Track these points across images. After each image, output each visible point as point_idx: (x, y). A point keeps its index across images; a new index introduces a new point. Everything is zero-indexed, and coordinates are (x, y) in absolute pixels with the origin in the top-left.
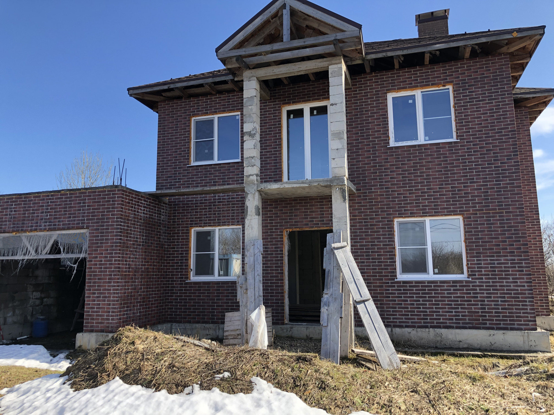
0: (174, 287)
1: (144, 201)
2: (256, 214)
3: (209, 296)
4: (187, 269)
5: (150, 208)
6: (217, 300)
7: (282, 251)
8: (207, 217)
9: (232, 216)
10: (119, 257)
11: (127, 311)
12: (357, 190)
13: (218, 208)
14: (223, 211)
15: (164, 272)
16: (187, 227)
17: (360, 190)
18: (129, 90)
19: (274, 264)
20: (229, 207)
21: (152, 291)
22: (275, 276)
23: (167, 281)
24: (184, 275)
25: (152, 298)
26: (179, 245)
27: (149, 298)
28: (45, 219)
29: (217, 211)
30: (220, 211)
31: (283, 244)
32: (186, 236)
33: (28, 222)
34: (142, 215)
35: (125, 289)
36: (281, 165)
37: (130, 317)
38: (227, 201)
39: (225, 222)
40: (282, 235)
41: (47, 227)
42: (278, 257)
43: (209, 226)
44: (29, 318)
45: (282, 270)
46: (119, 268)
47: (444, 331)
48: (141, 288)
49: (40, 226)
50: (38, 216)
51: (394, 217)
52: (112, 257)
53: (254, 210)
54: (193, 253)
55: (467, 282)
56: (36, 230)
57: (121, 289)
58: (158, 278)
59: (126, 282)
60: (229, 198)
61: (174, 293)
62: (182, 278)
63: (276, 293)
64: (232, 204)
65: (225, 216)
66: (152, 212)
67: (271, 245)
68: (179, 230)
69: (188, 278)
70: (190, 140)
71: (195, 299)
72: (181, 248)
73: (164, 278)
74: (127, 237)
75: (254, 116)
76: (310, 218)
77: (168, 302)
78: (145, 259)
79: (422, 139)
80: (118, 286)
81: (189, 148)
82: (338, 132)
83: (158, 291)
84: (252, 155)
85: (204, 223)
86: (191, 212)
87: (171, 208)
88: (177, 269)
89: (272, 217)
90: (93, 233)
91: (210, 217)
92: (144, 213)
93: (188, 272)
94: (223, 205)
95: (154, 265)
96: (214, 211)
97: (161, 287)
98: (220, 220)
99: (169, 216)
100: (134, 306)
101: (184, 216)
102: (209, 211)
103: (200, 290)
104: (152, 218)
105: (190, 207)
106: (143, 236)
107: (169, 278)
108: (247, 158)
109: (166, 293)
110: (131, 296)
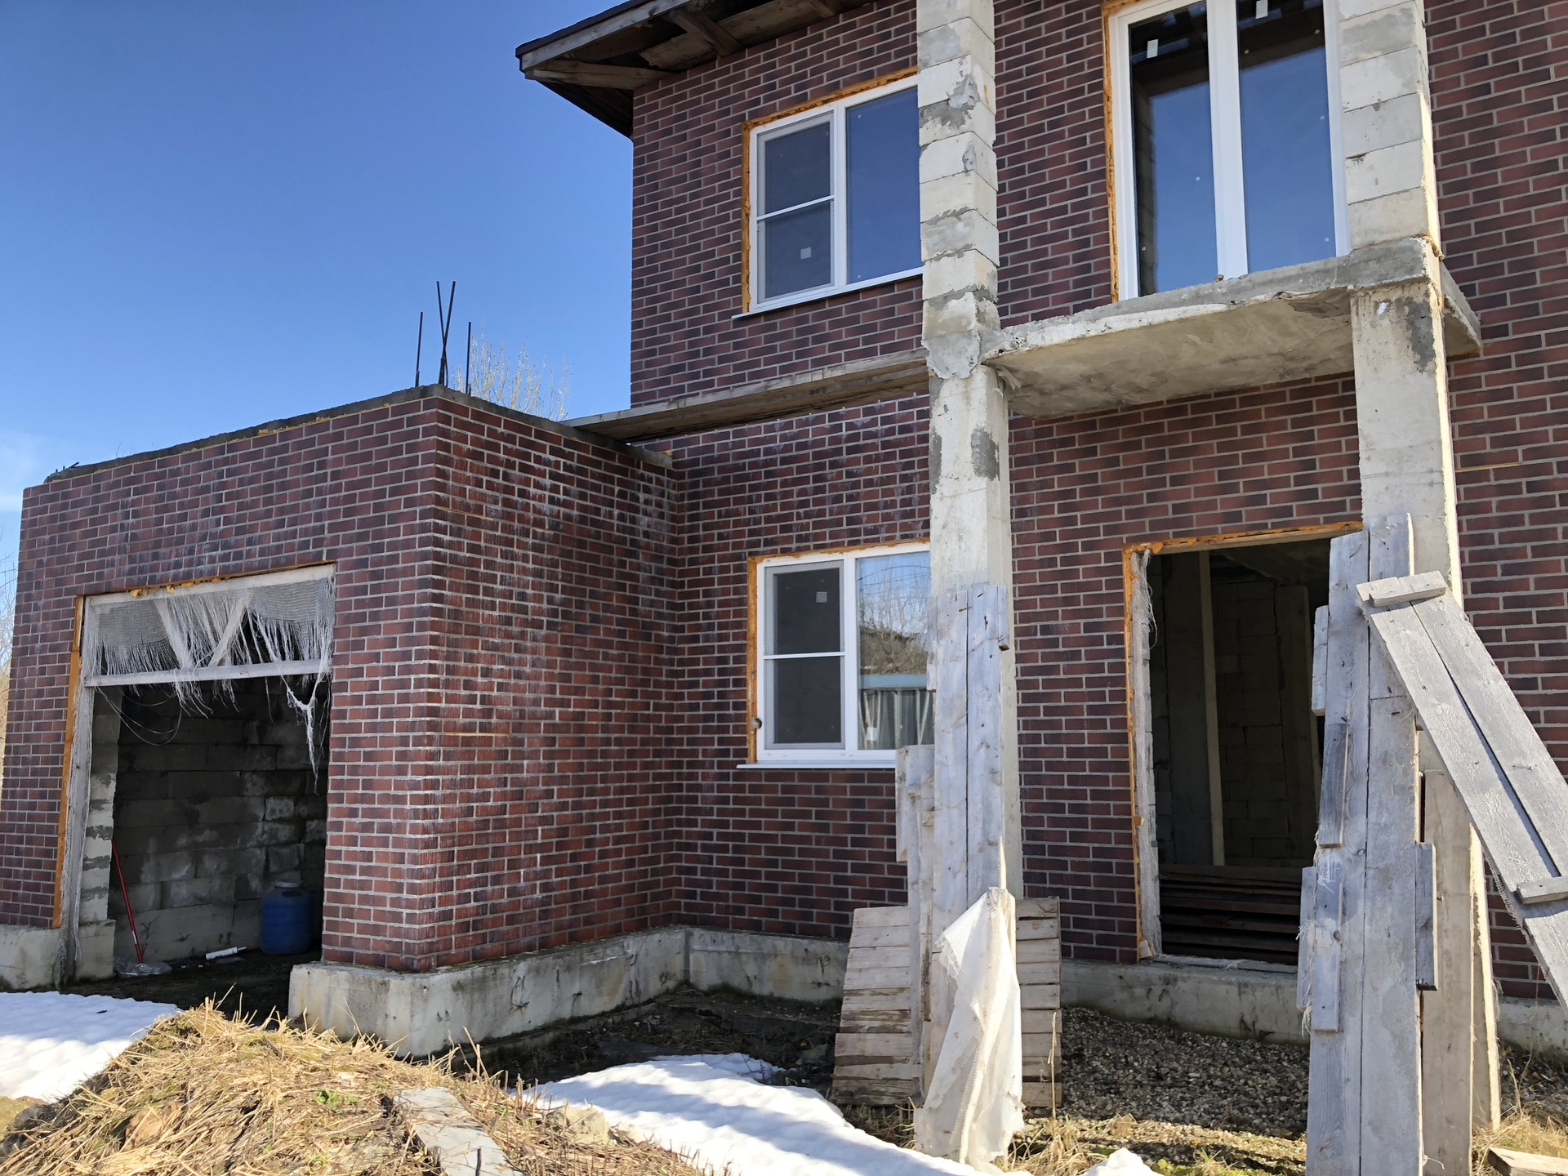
0: (698, 788)
1: (553, 452)
2: (978, 472)
3: (825, 828)
4: (743, 718)
5: (581, 484)
6: (855, 842)
7: (1120, 639)
8: (808, 515)
9: (905, 503)
10: (432, 669)
11: (482, 882)
12: (1485, 333)
13: (850, 474)
14: (869, 483)
15: (658, 730)
16: (738, 557)
17: (1504, 330)
18: (521, 52)
19: (1082, 697)
20: (892, 468)
21: (605, 804)
22: (1092, 752)
23: (672, 765)
24: (731, 741)
25: (605, 829)
26: (711, 627)
27: (592, 830)
28: (214, 536)
29: (844, 487)
30: (856, 485)
31: (1121, 611)
32: (736, 591)
33: (167, 550)
34: (546, 506)
35: (469, 798)
37: (495, 909)
38: (885, 445)
39: (876, 531)
40: (1119, 570)
41: (219, 565)
42: (1099, 668)
43: (818, 548)
45: (1123, 723)
46: (433, 712)
48: (549, 794)
49: (200, 563)
50: (194, 527)
52: (408, 670)
53: (967, 454)
54: (763, 656)
56: (187, 577)
57: (446, 799)
58: (631, 754)
59: (470, 770)
60: (891, 432)
61: (698, 811)
62: (726, 753)
63: (1097, 823)
64: (904, 454)
65: (874, 506)
66: (594, 499)
67: (1067, 615)
68: (708, 571)
69: (744, 753)
70: (742, 215)
71: (773, 838)
72: (721, 638)
73: (657, 754)
74: (474, 590)
75: (962, 28)
76: (1249, 486)
77: (681, 847)
78: (566, 678)
80: (434, 785)
81: (740, 248)
82: (1378, 16)
83: (631, 802)
84: (956, 204)
85: (800, 539)
86: (750, 499)
87: (681, 487)
88: (708, 718)
89: (1071, 494)
90: (348, 579)
91: (822, 513)
92: (552, 501)
93: (744, 730)
94: (868, 460)
95: (610, 705)
96: (833, 488)
97: (645, 790)
98: (858, 520)
99: (674, 519)
100: (513, 865)
101: (728, 514)
102: (818, 490)
103: (791, 802)
104: (595, 523)
105: (747, 478)
106: (553, 588)
107: (681, 753)
108: (935, 221)
109: (668, 812)
110: (501, 824)
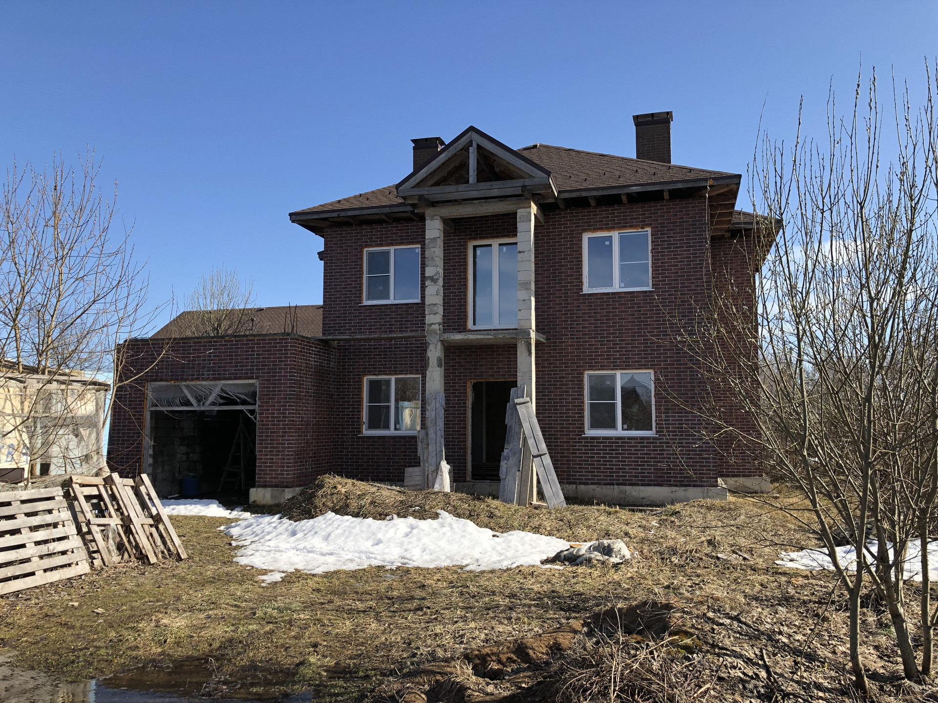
0: (345, 442)
1: (315, 347)
2: (438, 366)
3: (385, 452)
4: (360, 422)
5: (320, 355)
6: (393, 456)
7: (465, 403)
8: (381, 365)
9: (410, 364)
10: (293, 410)
11: (300, 466)
13: (395, 354)
14: (400, 358)
15: (334, 425)
16: (359, 375)
17: (550, 339)
18: (291, 215)
19: (456, 417)
20: (408, 354)
21: (323, 446)
22: (458, 431)
23: (336, 435)
24: (355, 428)
25: (323, 453)
26: (349, 395)
27: (320, 453)
29: (393, 358)
30: (396, 358)
31: (466, 396)
32: (358, 385)
33: (188, 370)
34: (313, 363)
35: (299, 444)
36: (466, 308)
37: (303, 473)
38: (405, 347)
39: (402, 371)
40: (466, 386)
42: (460, 410)
43: (384, 374)
44: (177, 475)
45: (465, 424)
46: (293, 421)
47: (628, 488)
48: (312, 443)
51: (584, 370)
52: (286, 410)
53: (436, 362)
54: (365, 404)
55: (654, 438)
57: (295, 444)
58: (328, 432)
59: (299, 436)
60: (407, 344)
61: (345, 448)
62: (354, 432)
63: (458, 449)
64: (411, 351)
65: (402, 364)
66: (322, 359)
67: (453, 397)
68: (349, 379)
69: (360, 432)
70: (362, 274)
71: (369, 455)
72: (353, 398)
73: (334, 432)
74: (300, 388)
75: (437, 259)
76: (497, 368)
77: (338, 458)
78: (316, 411)
79: (617, 287)
80: (293, 440)
81: (361, 284)
82: (525, 282)
83: (328, 445)
84: (434, 302)
85: (379, 371)
86: (363, 359)
87: (340, 353)
88: (347, 421)
89: (455, 366)
90: (264, 384)
91: (386, 364)
92: (315, 361)
93: (360, 425)
94: (400, 351)
95: (324, 418)
96: (390, 358)
97: (331, 442)
98: (397, 368)
99: (338, 362)
100: (306, 461)
101: (356, 362)
102: (384, 358)
103: (374, 445)
104: (322, 366)
105: (362, 352)
106: (314, 386)
107: (339, 432)
108: (429, 305)
109: (336, 448)
110: (304, 451)
